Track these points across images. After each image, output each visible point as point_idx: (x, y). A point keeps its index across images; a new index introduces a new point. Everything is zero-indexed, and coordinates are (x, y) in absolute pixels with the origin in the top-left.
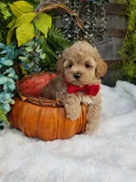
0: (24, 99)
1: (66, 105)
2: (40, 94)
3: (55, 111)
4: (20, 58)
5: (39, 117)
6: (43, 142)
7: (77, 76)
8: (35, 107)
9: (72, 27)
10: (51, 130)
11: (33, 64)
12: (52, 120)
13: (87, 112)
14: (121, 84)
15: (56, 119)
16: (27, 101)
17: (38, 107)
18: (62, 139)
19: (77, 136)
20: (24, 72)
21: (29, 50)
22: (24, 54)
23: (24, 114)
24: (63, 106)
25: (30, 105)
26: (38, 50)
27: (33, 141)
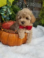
0: (3, 30)
1: (19, 33)
2: (9, 28)
3: (15, 35)
4: (1, 13)
5: (8, 37)
8: (7, 33)
10: (13, 42)
11: (6, 16)
12: (13, 38)
13: (27, 36)
16: (4, 31)
19: (23, 45)
22: (3, 12)
24: (18, 33)
27: (6, 46)
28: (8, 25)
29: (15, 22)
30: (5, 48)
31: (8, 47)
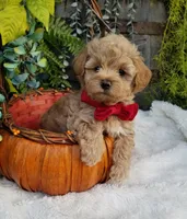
0: (16, 132)
4: (6, 65)
5: (42, 161)
6: (50, 199)
7: (106, 85)
8: (34, 144)
9: (83, 17)
14: (159, 106)
15: (68, 162)
16: (21, 136)
17: (39, 145)
18: (78, 191)
19: (99, 186)
20: (13, 90)
21: (20, 51)
22: (12, 59)
23: (18, 156)
24: (77, 143)
25: (27, 142)
26: (34, 53)
27: (35, 196)
28: (31, 109)
29: (57, 93)
30: (31, 202)
31: (46, 197)
